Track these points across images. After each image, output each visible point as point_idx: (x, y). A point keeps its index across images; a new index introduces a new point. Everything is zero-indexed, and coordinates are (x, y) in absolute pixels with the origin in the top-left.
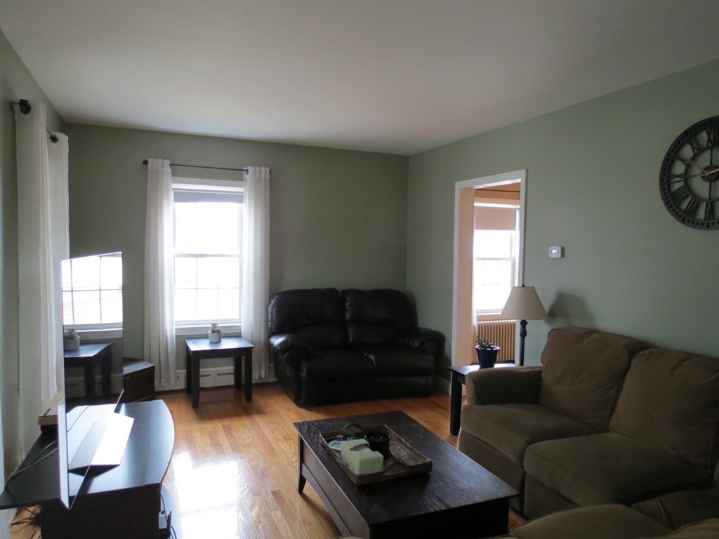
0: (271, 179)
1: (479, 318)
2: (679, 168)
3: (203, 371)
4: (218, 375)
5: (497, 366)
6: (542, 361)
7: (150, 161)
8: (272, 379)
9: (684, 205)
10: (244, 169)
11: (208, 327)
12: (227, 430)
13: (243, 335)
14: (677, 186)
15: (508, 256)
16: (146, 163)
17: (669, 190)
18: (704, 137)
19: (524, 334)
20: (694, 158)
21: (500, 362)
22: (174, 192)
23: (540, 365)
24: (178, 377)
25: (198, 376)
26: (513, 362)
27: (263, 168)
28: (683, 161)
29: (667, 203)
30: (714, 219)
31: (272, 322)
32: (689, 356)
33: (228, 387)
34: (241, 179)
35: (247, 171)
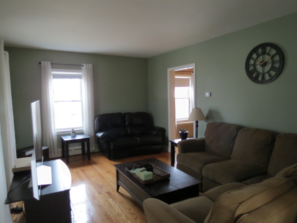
0: (93, 68)
1: (178, 122)
2: (252, 62)
3: (70, 148)
4: (75, 150)
5: (187, 139)
6: (205, 136)
7: (42, 62)
8: (97, 150)
9: (254, 75)
10: (82, 65)
11: (70, 131)
12: (83, 171)
13: (84, 133)
14: (251, 68)
15: (187, 97)
16: (40, 63)
17: (249, 70)
18: (260, 51)
19: (197, 126)
20: (257, 58)
21: (189, 138)
22: (53, 75)
23: (204, 137)
24: (58, 152)
25: (68, 151)
26: (193, 137)
27: (90, 65)
28: (253, 59)
29: (248, 75)
30: (264, 80)
31: (96, 127)
32: (257, 130)
33: (79, 155)
34: (80, 69)
35: (83, 66)
